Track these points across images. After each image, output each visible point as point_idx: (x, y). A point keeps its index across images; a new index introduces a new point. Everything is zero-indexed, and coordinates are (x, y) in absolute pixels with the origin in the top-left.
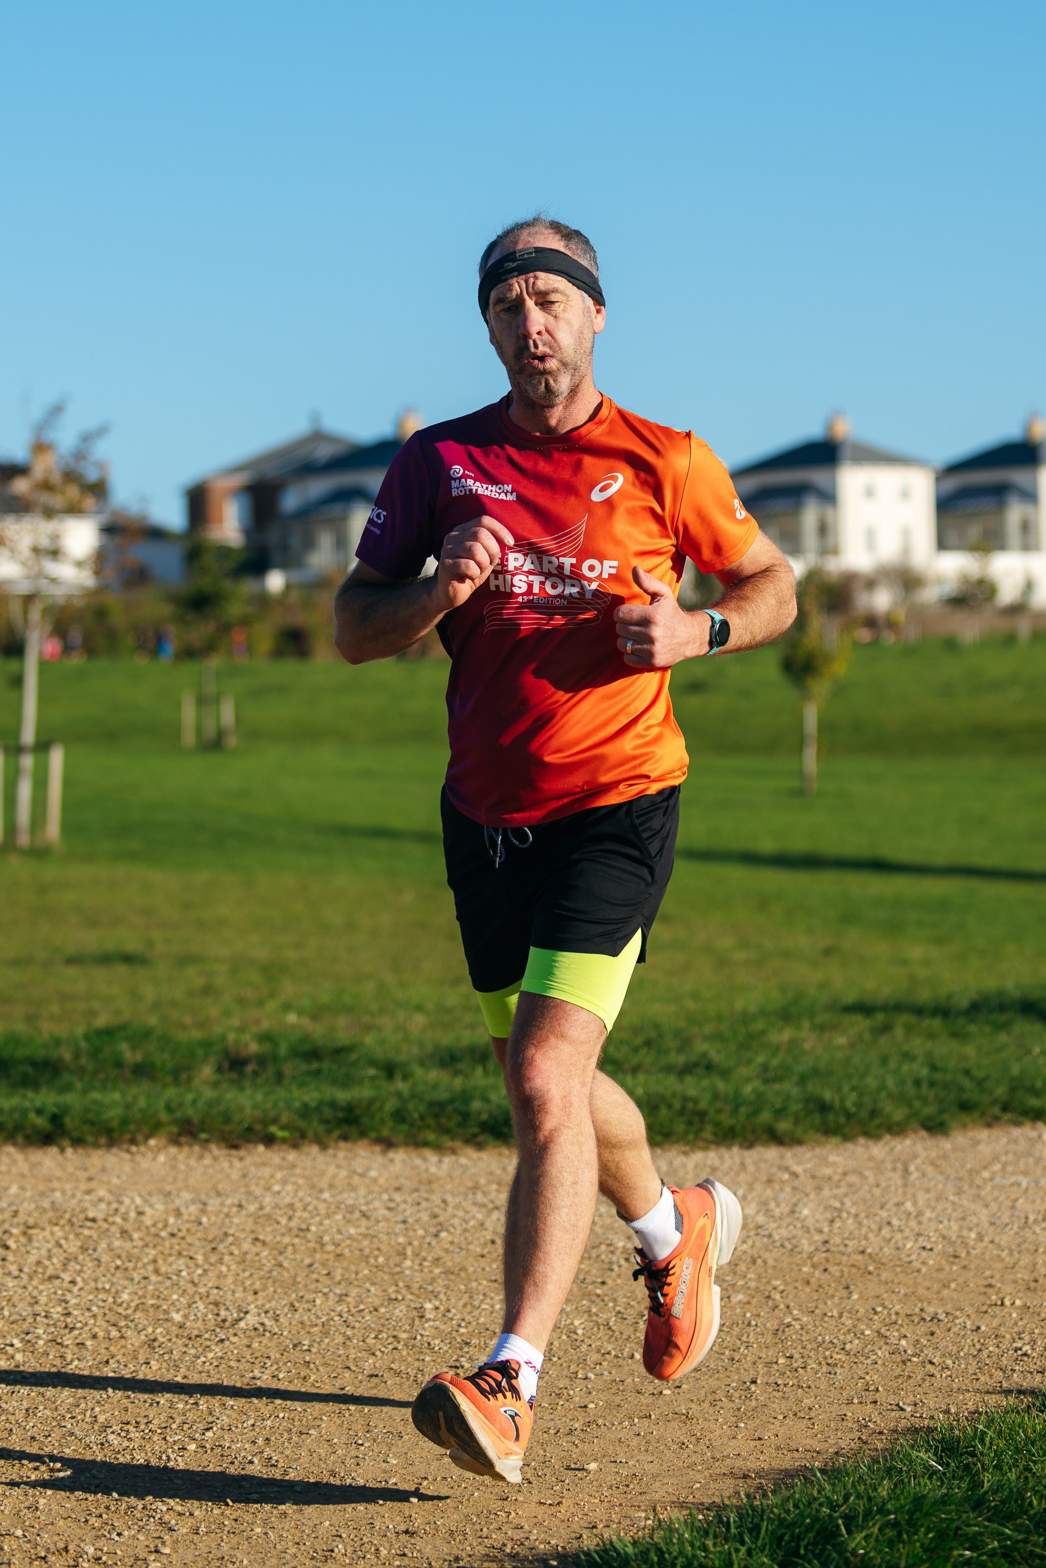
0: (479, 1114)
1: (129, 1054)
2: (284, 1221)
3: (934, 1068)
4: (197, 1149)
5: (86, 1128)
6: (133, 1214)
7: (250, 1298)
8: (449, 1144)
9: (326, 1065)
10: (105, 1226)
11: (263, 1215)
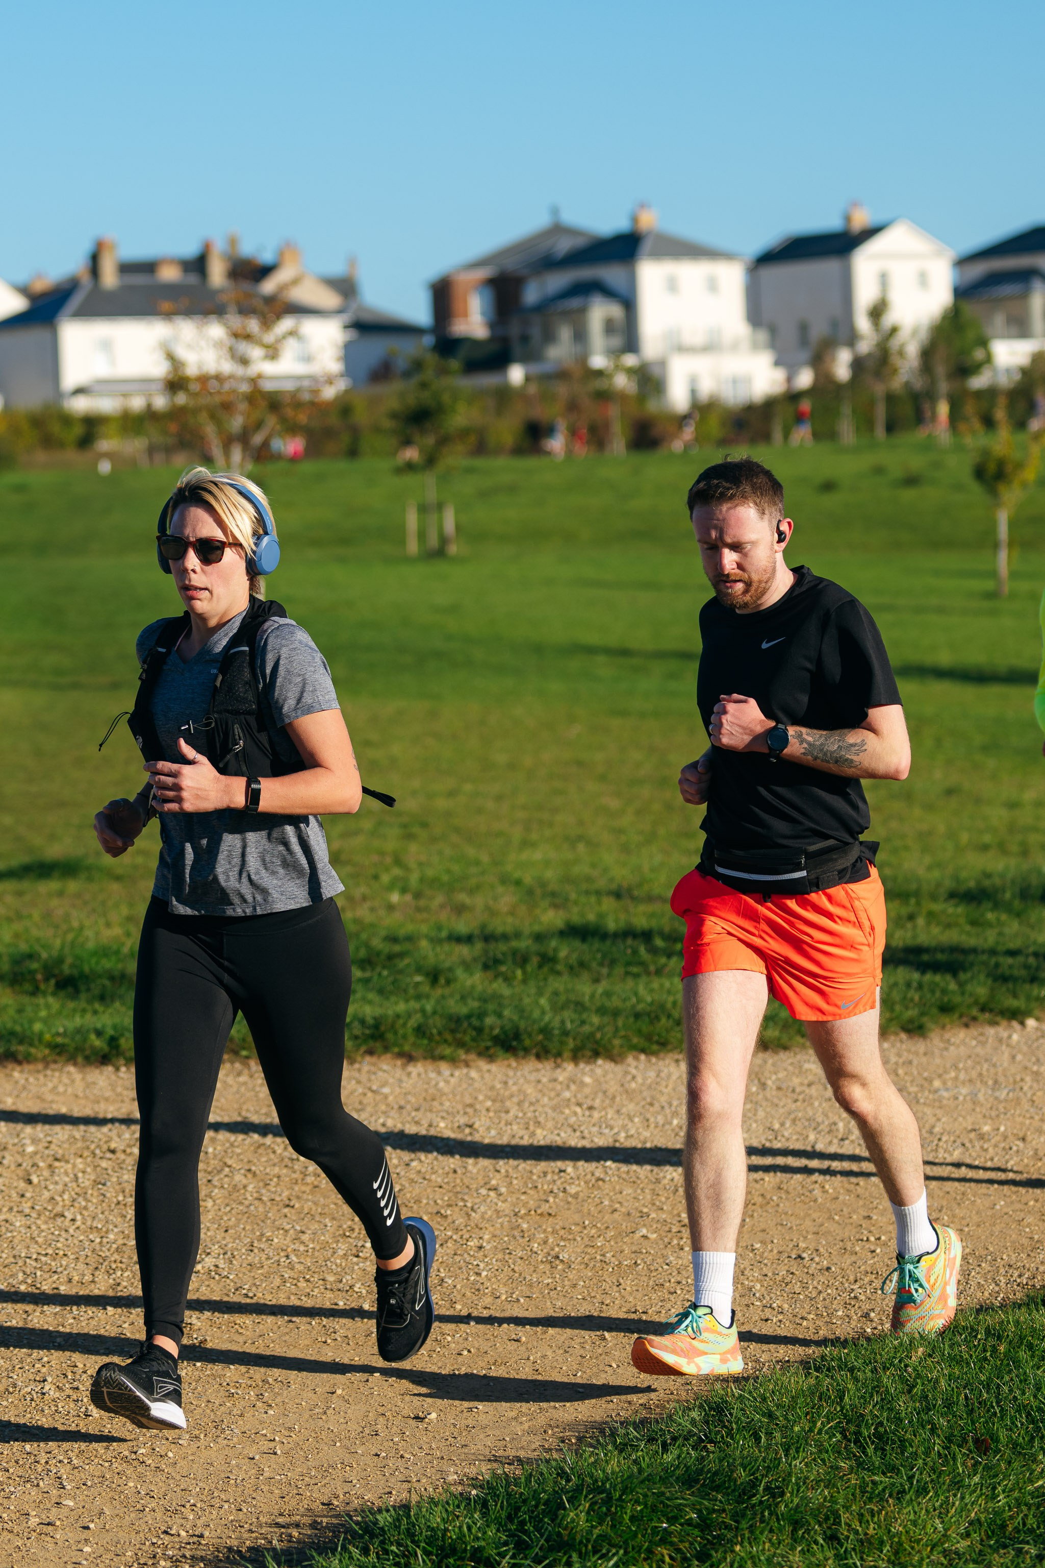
0: (492, 1028)
4: (238, 1065)
8: (463, 1057)
11: (264, 1144)
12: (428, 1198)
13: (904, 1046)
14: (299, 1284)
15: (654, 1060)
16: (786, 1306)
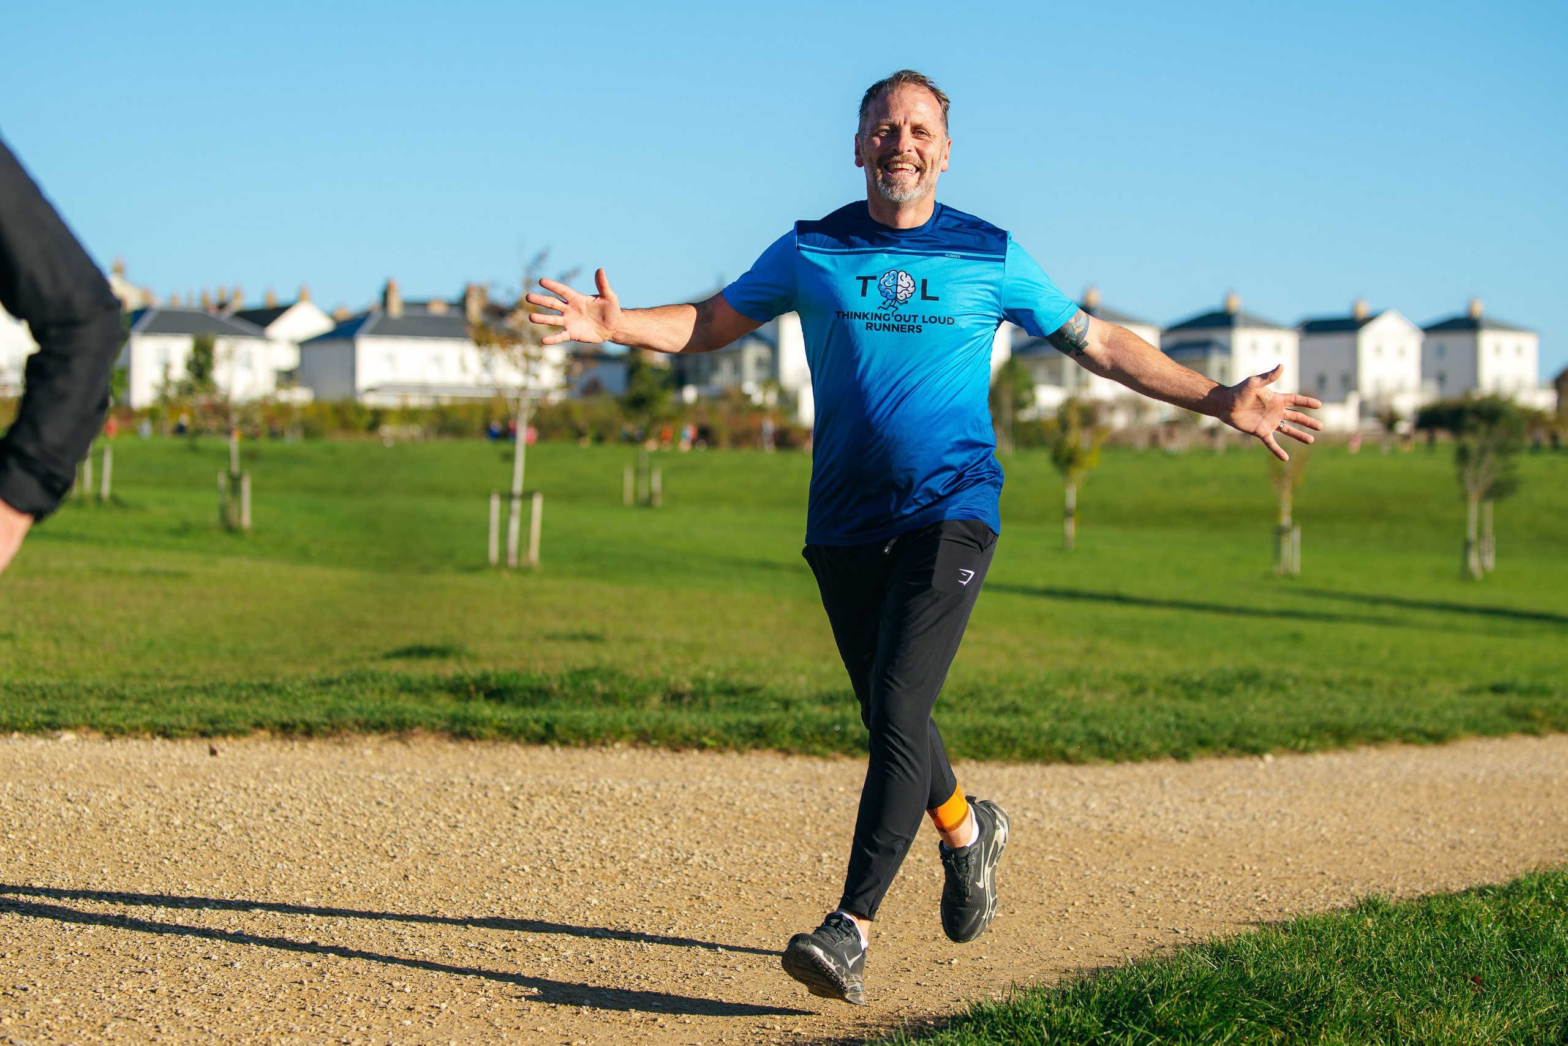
0: (853, 733)
1: (600, 688)
2: (716, 798)
3: (1178, 716)
4: (649, 751)
5: (571, 733)
6: (606, 790)
7: (695, 845)
9: (740, 700)
10: (586, 796)
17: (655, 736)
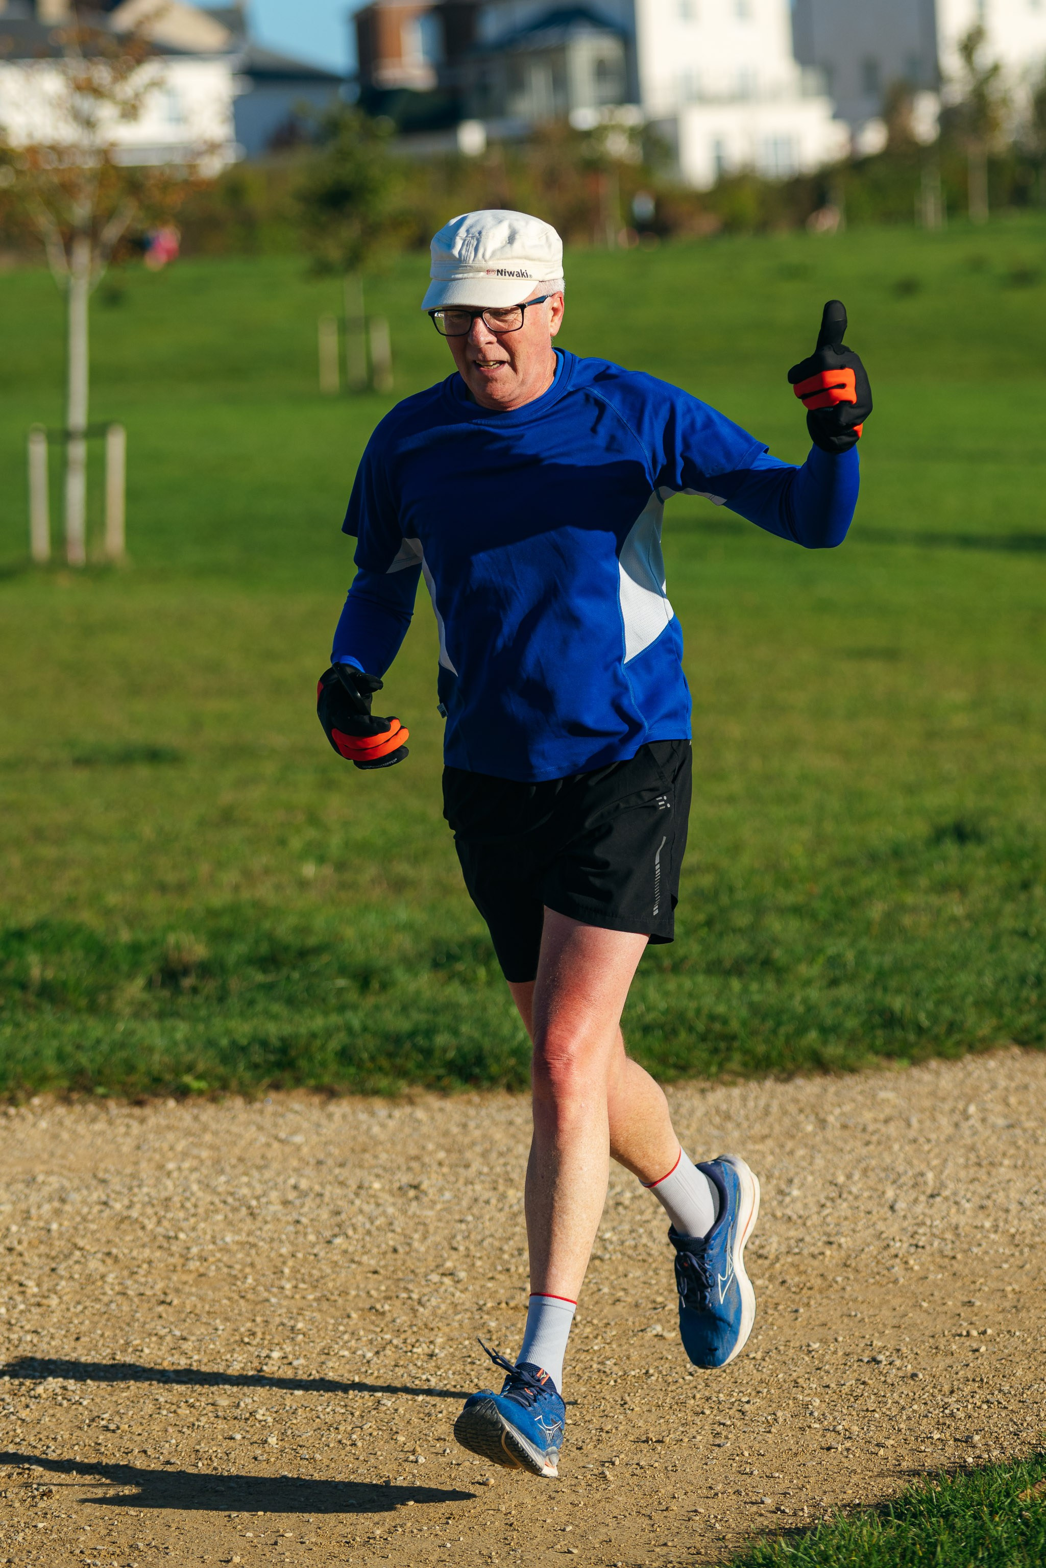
0: (445, 1050)
1: (38, 969)
4: (92, 1108)
8: (406, 1090)
11: (128, 1217)
12: (358, 1288)
13: (1018, 1065)
14: (179, 1411)
15: (671, 1090)
16: (855, 1429)
17: (100, 1077)
